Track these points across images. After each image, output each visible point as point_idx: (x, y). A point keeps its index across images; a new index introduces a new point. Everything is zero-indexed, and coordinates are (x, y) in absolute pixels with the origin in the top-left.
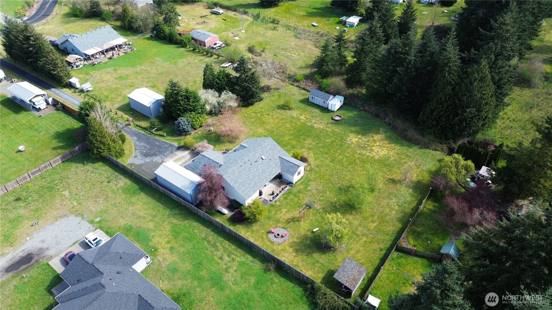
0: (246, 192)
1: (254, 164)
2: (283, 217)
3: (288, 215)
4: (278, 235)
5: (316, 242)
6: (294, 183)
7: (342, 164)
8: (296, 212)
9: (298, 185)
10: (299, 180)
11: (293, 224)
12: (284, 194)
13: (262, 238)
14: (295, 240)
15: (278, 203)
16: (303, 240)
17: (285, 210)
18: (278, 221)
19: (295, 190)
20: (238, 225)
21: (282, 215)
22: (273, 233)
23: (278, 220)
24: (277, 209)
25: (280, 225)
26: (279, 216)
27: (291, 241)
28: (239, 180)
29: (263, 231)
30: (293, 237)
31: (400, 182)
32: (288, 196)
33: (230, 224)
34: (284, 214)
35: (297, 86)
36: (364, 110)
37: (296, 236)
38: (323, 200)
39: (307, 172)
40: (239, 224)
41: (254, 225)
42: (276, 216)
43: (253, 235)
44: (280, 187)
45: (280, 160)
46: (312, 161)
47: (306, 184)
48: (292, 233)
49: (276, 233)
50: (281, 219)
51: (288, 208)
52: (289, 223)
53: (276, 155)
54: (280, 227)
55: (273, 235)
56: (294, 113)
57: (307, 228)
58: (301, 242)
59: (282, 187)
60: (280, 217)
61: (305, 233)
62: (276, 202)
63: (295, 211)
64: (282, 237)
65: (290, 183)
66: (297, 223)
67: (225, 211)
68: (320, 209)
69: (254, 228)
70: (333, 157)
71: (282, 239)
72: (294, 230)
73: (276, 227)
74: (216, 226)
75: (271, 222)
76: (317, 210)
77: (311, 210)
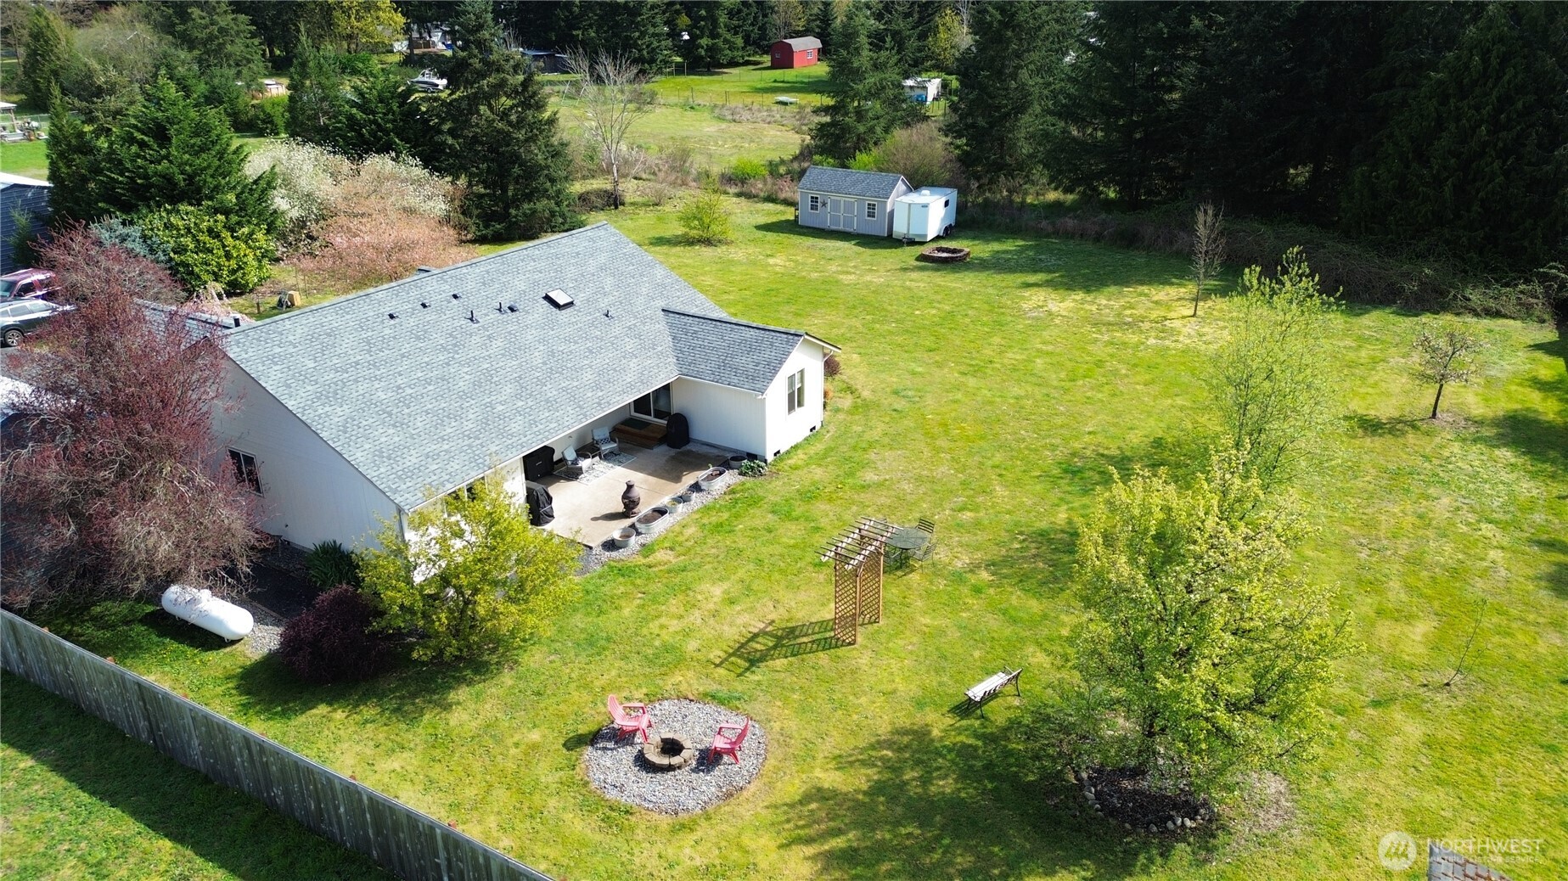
0: (412, 460)
1: (488, 317)
2: (707, 632)
3: (745, 618)
4: (671, 747)
5: (1014, 780)
6: (770, 458)
7: (1033, 379)
8: (802, 596)
9: (795, 468)
10: (795, 447)
11: (788, 670)
12: (707, 509)
13: (522, 788)
14: (831, 779)
15: (660, 555)
16: (894, 768)
17: (717, 591)
18: (669, 657)
19: (774, 489)
20: (322, 709)
21: (695, 617)
22: (622, 737)
23: (667, 648)
24: (653, 588)
25: (686, 679)
26: (675, 625)
27: (792, 787)
28: (363, 387)
29: (535, 736)
30: (806, 757)
31: (1414, 427)
32: (737, 516)
33: (246, 707)
34: (715, 614)
35: (739, 195)
36: (1056, 233)
37: (826, 748)
38: (977, 524)
39: (841, 416)
40: (332, 699)
41: (462, 694)
42: (654, 626)
43: (437, 771)
44: (677, 479)
45: (671, 325)
46: (862, 378)
47: (848, 459)
48: (793, 725)
49: (655, 738)
50: (692, 645)
51: (741, 573)
52: (753, 662)
53: (641, 300)
54: (682, 697)
55: (627, 754)
56: (737, 253)
57: (907, 688)
58: (877, 789)
59: (690, 479)
60: (687, 633)
61: (904, 722)
62: (646, 549)
63: (793, 587)
64: (709, 759)
65: (744, 460)
66: (823, 658)
67: (232, 618)
68: (974, 568)
69: (457, 717)
70: (972, 359)
71: (708, 783)
72: (803, 709)
73: (653, 698)
74: (112, 731)
75: (608, 670)
76: (958, 578)
77: (915, 577)
